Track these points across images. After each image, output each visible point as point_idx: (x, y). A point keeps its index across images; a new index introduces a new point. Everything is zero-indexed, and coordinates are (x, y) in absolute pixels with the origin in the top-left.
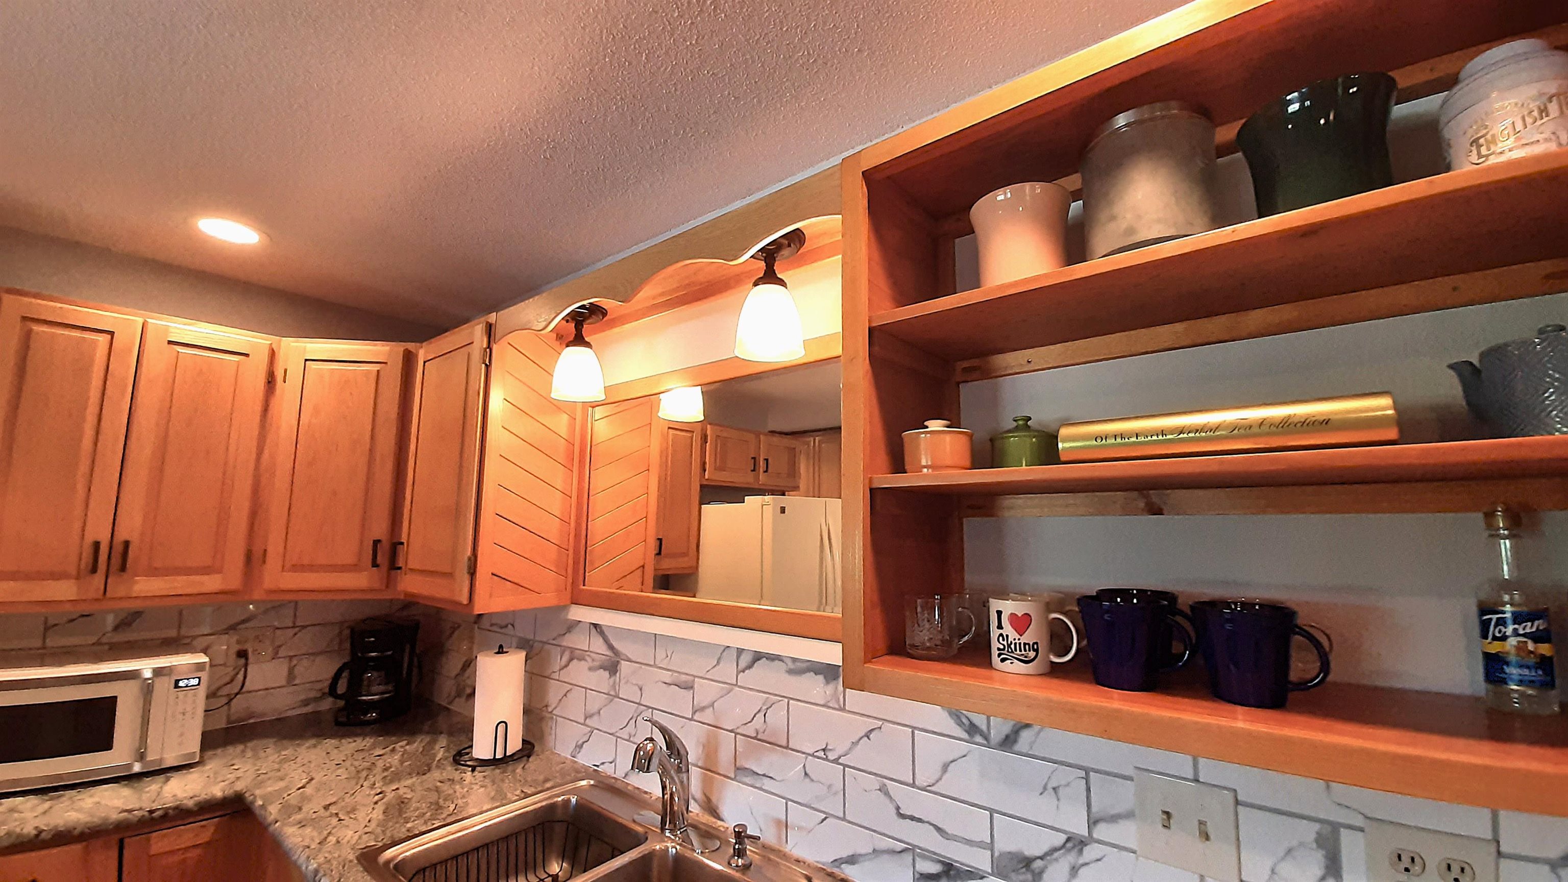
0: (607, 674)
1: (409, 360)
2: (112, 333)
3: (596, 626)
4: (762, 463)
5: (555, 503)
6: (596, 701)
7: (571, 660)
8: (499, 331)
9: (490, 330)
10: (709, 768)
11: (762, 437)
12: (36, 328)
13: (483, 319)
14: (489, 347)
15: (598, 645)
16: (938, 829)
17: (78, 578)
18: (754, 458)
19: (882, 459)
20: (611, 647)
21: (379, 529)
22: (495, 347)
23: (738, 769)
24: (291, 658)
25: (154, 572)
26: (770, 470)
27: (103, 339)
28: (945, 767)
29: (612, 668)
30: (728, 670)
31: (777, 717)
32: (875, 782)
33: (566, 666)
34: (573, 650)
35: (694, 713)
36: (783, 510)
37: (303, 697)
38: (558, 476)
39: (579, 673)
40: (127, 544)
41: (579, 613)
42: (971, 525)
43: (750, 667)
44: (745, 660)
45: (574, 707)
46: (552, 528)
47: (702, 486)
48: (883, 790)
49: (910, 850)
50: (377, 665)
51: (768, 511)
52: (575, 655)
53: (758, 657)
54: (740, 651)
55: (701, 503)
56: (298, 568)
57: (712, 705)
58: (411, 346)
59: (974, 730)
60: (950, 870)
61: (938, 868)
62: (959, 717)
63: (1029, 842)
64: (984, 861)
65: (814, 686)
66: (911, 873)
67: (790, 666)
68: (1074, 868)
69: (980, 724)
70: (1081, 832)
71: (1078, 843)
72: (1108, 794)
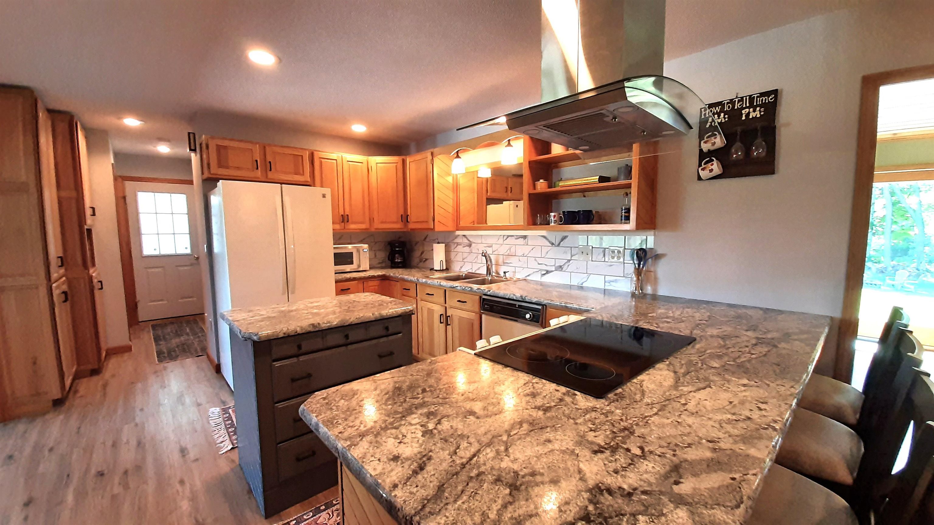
0: (468, 247)
1: (404, 162)
2: (336, 160)
3: (464, 235)
4: (509, 189)
5: (451, 202)
6: (465, 255)
7: (457, 246)
8: (435, 154)
9: (432, 154)
10: (497, 265)
11: (509, 179)
12: (323, 160)
13: (429, 151)
14: (432, 159)
15: (465, 241)
16: (546, 265)
17: (339, 224)
18: (506, 187)
19: (532, 187)
20: (469, 240)
21: (402, 212)
22: (434, 159)
23: (504, 263)
24: (375, 251)
25: (354, 223)
26: (512, 192)
27: (334, 161)
28: (547, 253)
29: (470, 246)
30: (501, 241)
31: (513, 250)
32: (534, 258)
33: (456, 247)
34: (457, 243)
35: (493, 252)
36: (517, 206)
37: (378, 262)
38: (451, 195)
39: (460, 248)
40: (348, 215)
41: (458, 233)
42: (554, 201)
43: (506, 239)
44: (505, 237)
45: (459, 257)
46: (450, 210)
47: (487, 199)
48: (535, 260)
49: (541, 270)
50: (398, 252)
51: (512, 207)
52: (458, 244)
53: (508, 236)
54: (504, 236)
55: (487, 205)
56: (382, 222)
57: (497, 250)
58: (404, 157)
59: (553, 244)
60: (548, 272)
61: (545, 272)
62: (550, 242)
63: (561, 263)
64: (553, 268)
65: (521, 241)
66: (540, 275)
67: (516, 237)
68: (568, 265)
69: (554, 242)
70: (570, 258)
71: (569, 261)
72: (574, 251)
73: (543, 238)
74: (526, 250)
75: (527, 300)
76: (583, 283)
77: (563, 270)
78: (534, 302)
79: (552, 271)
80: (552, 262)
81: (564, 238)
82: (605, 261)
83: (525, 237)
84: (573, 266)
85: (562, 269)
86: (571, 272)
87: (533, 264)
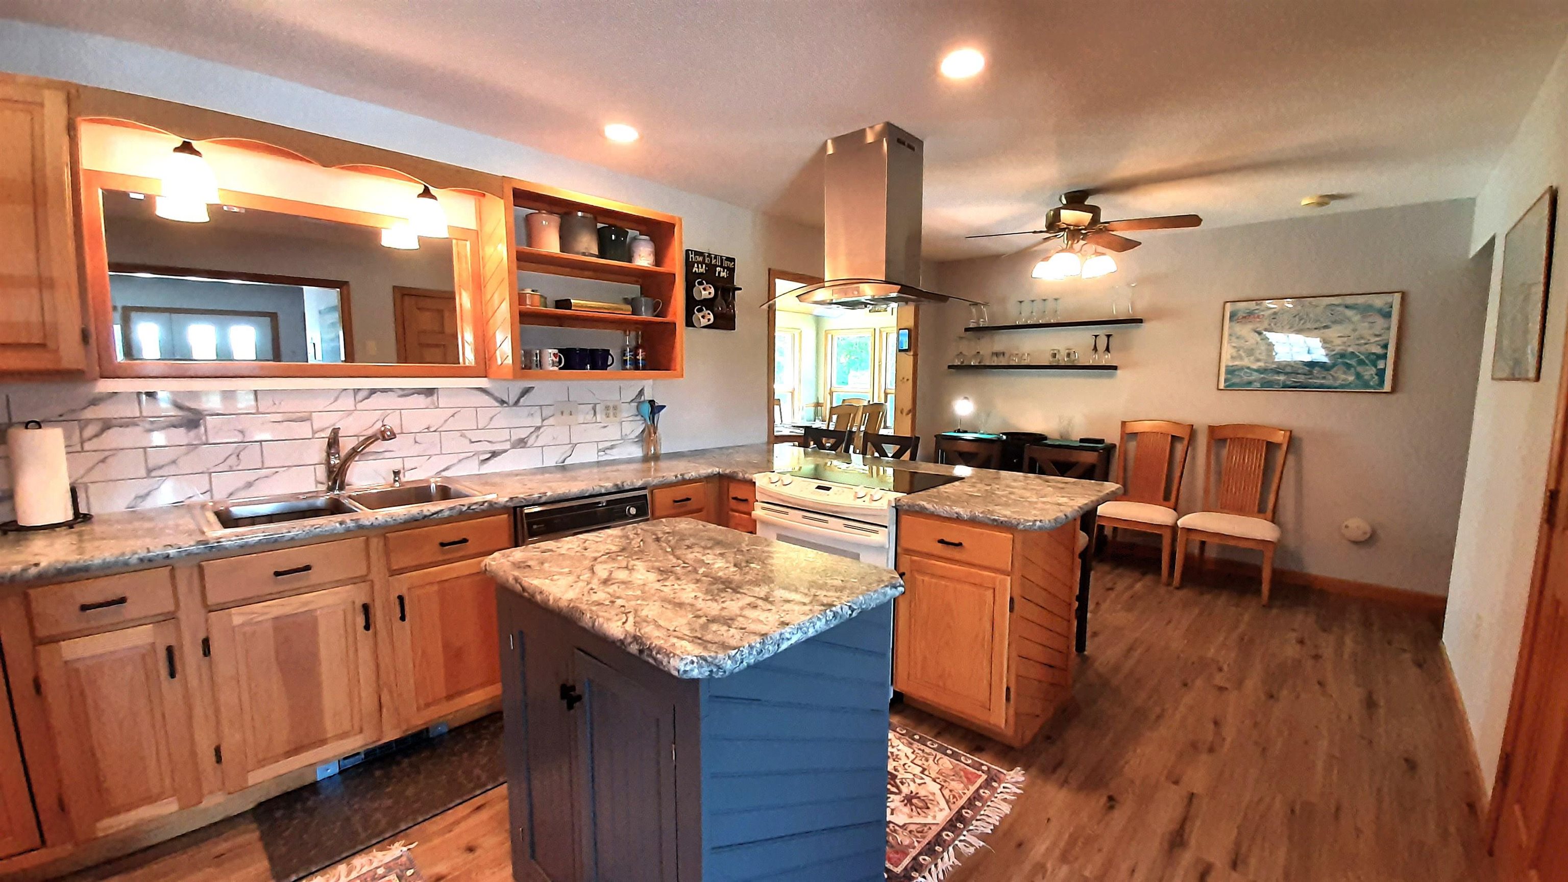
0: (181, 430)
3: (148, 394)
7: (104, 430)
15: (162, 410)
16: (488, 442)
20: (183, 408)
28: (491, 419)
29: (192, 424)
30: (346, 404)
31: (393, 419)
32: (458, 434)
33: (98, 435)
34: (109, 420)
39: (124, 437)
43: (367, 398)
44: (365, 393)
48: (462, 435)
49: (476, 454)
52: (113, 424)
53: (373, 391)
54: (357, 390)
59: (503, 402)
60: (494, 454)
61: (489, 455)
62: (496, 399)
63: (523, 434)
64: (507, 446)
65: (421, 400)
66: (477, 462)
67: (401, 393)
68: (537, 437)
69: (506, 399)
70: (539, 424)
71: (538, 428)
72: (547, 412)
73: (478, 393)
74: (434, 417)
75: (627, 488)
76: (565, 459)
77: (528, 445)
78: (637, 487)
79: (505, 451)
80: (505, 435)
81: (526, 391)
82: (596, 422)
83: (430, 392)
84: (545, 436)
85: (526, 443)
86: (542, 447)
87: (454, 443)
